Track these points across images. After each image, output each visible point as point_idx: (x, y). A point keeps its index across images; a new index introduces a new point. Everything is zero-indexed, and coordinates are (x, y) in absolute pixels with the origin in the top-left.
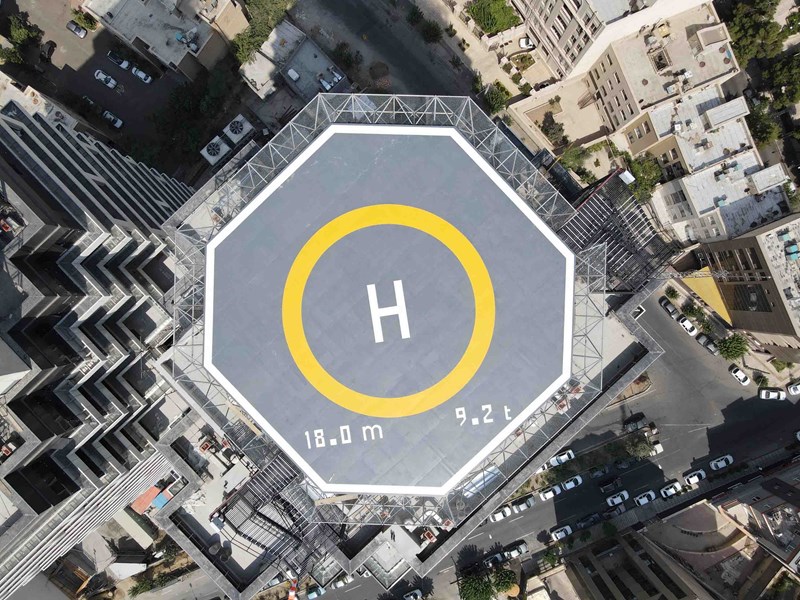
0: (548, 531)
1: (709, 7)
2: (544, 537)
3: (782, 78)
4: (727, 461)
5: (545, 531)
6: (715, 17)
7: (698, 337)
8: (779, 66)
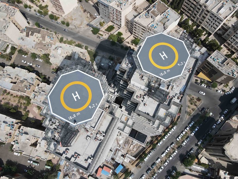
0: (197, 143)
1: (177, 26)
2: (197, 145)
3: (196, 33)
4: (227, 111)
5: (196, 143)
6: (179, 27)
7: (207, 87)
8: (194, 32)
